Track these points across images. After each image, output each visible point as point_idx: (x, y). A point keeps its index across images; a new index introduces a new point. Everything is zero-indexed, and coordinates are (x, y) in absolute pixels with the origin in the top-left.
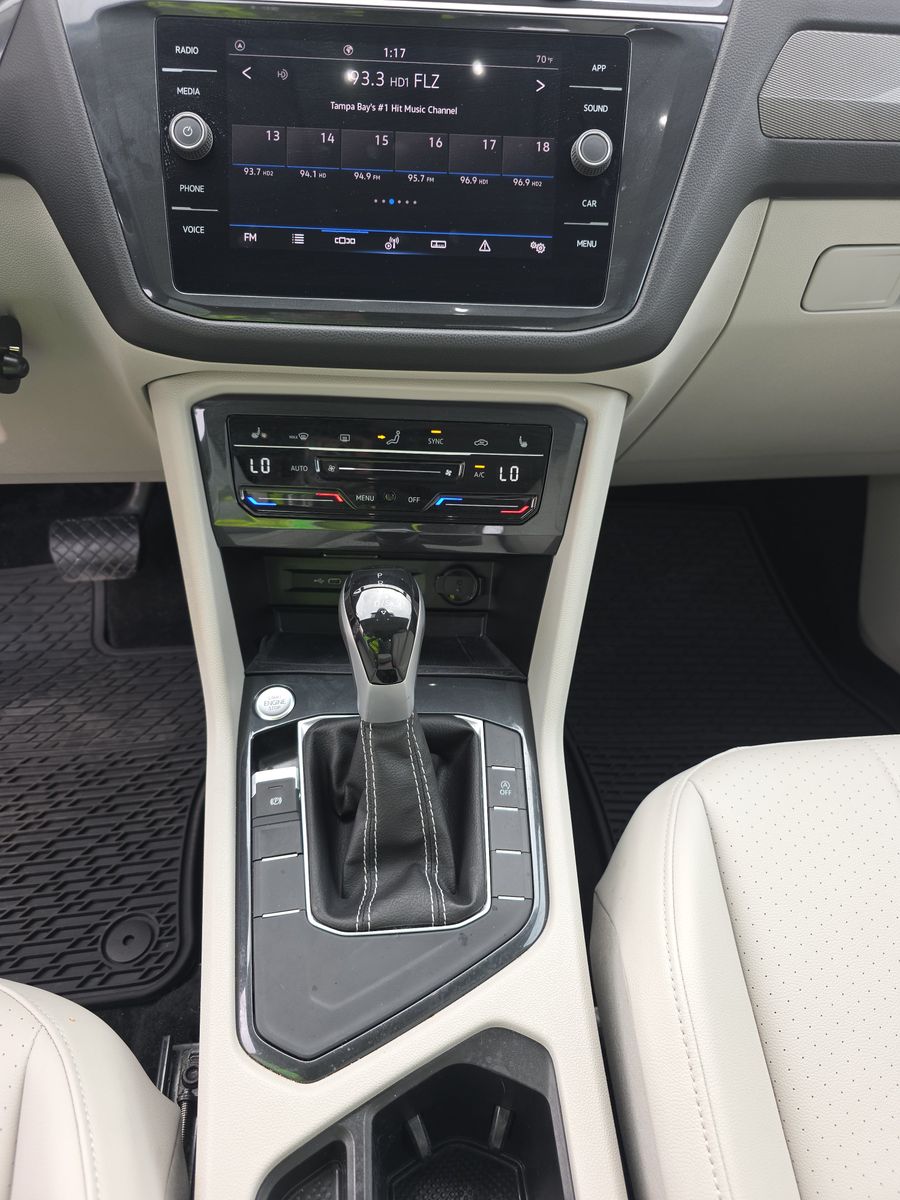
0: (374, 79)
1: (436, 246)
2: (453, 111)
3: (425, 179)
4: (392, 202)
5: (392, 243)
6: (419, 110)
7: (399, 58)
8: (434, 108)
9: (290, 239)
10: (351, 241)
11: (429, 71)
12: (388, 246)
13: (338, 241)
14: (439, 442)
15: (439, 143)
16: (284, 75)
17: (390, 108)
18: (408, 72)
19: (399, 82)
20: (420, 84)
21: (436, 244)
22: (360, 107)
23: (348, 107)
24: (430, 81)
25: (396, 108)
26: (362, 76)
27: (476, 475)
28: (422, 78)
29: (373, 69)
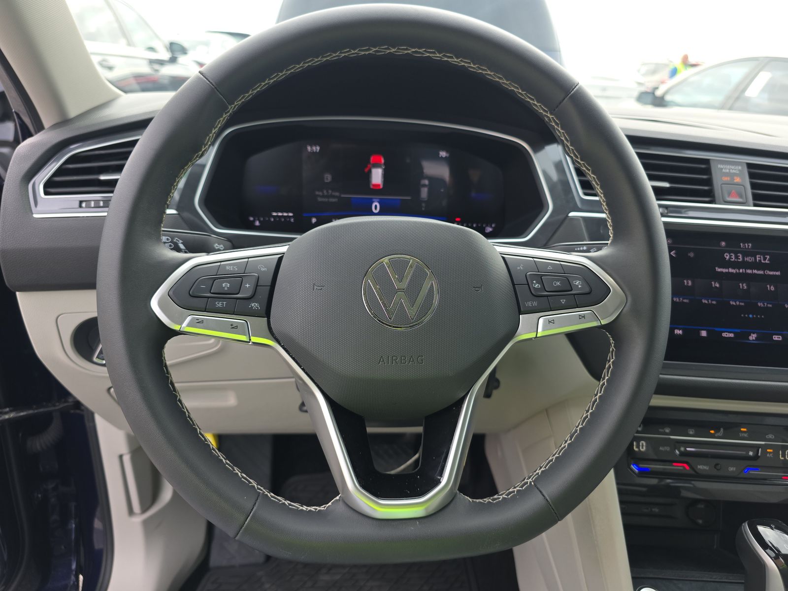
0: (737, 257)
1: (776, 339)
2: (778, 273)
3: (767, 305)
4: (751, 316)
5: (753, 337)
6: (761, 272)
7: (748, 248)
8: (768, 272)
9: (699, 333)
10: (732, 335)
11: (764, 254)
12: (751, 338)
13: (724, 335)
14: (746, 435)
15: (772, 288)
16: (692, 255)
17: (746, 271)
18: (754, 255)
19: (749, 259)
20: (760, 261)
21: (776, 338)
22: (731, 270)
23: (724, 270)
24: (765, 259)
25: (749, 271)
26: (731, 256)
27: (768, 455)
28: (761, 258)
29: (736, 253)
